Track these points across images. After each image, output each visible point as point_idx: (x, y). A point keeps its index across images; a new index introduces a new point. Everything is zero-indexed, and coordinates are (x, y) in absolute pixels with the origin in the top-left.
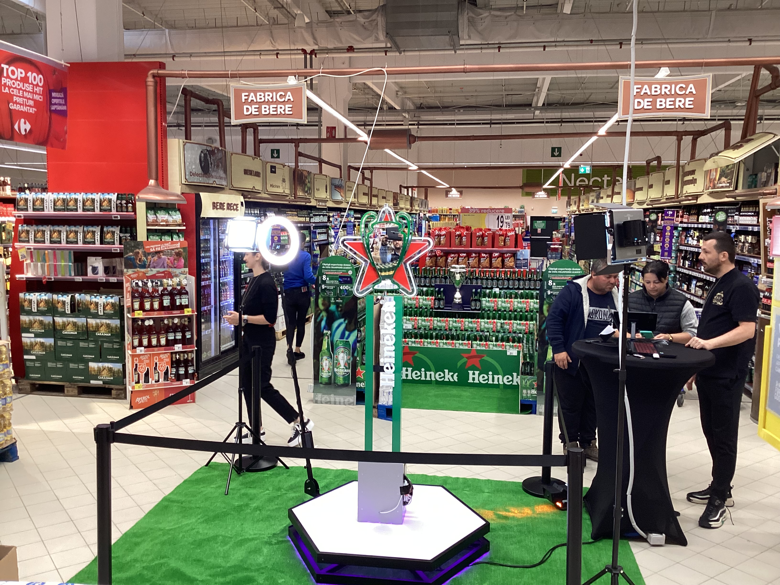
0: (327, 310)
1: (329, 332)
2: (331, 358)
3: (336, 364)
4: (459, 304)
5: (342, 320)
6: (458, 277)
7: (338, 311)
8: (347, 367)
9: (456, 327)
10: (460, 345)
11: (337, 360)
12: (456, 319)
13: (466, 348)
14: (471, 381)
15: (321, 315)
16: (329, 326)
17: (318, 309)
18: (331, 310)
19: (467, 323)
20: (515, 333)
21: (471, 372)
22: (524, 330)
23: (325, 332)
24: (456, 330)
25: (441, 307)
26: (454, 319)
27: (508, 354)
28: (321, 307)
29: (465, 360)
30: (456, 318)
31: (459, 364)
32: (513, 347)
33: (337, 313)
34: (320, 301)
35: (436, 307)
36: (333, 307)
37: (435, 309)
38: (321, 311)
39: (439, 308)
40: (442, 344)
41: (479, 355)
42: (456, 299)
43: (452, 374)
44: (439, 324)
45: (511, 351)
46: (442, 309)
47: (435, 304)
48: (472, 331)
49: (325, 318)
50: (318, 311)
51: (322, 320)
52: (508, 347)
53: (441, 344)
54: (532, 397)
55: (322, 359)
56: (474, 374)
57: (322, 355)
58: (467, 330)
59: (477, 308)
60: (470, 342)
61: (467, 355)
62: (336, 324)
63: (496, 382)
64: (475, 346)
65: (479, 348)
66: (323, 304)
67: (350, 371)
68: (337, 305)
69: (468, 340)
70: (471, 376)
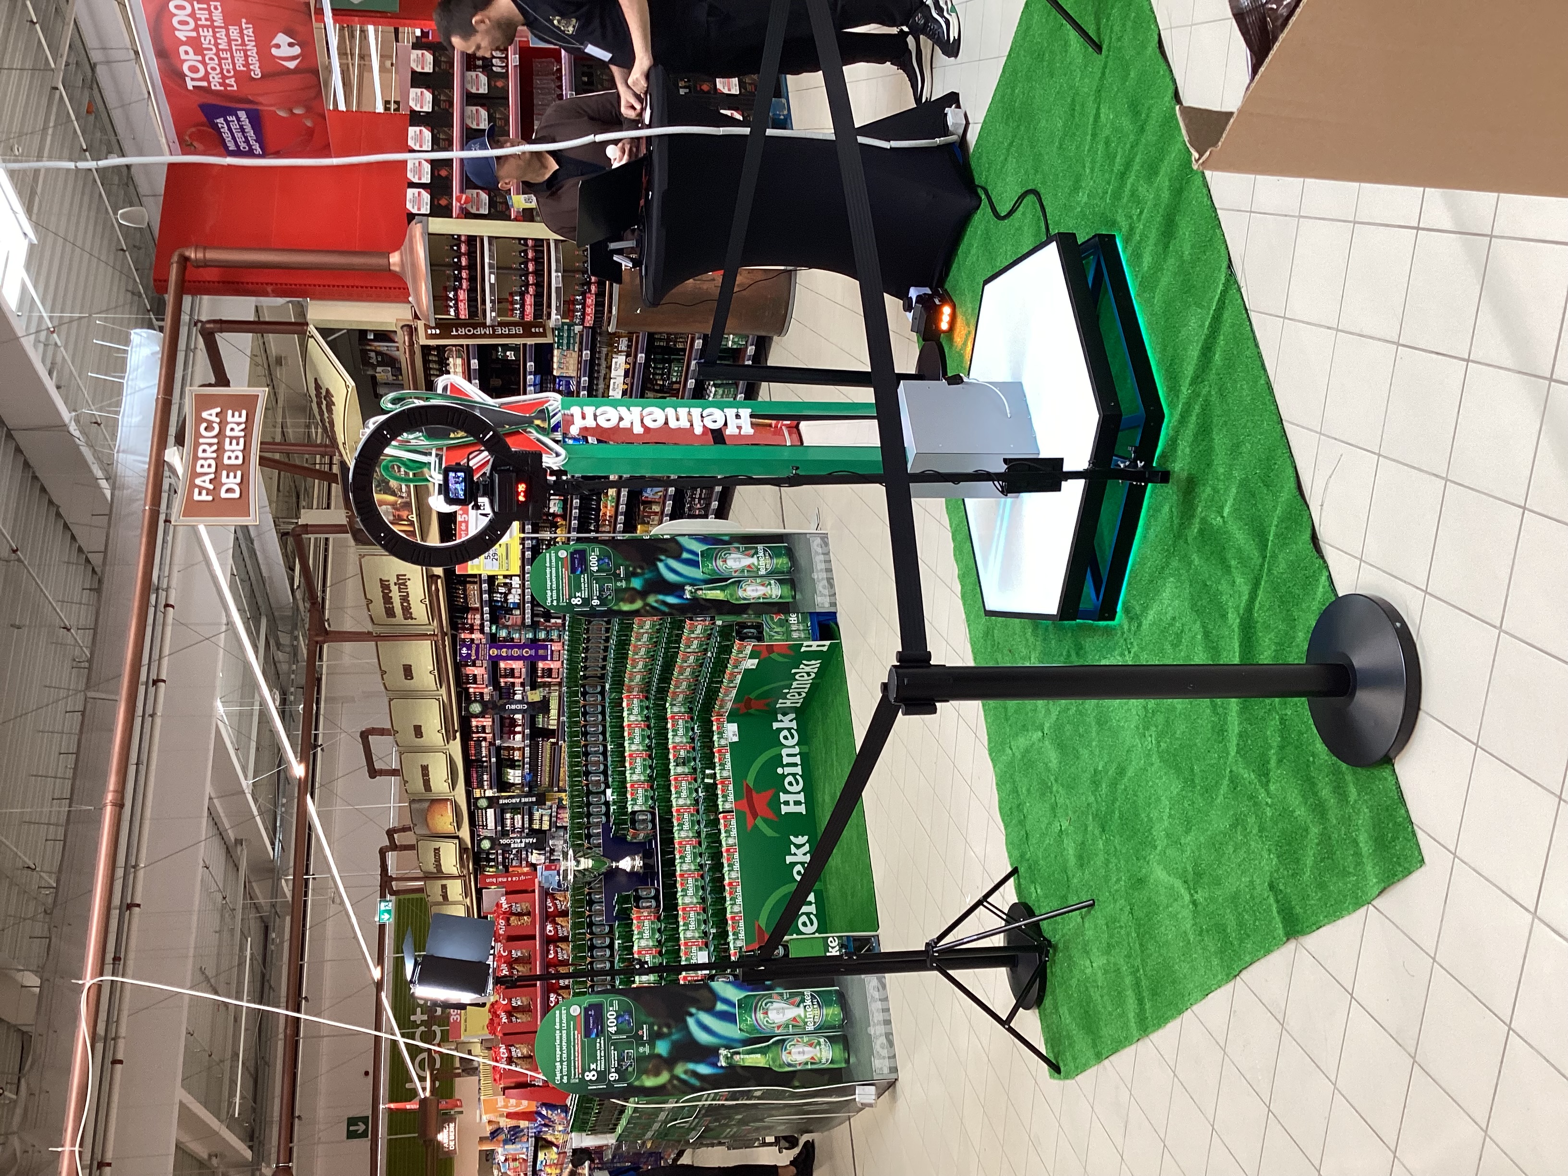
0: (669, 1062)
1: (723, 1052)
2: (784, 1041)
3: (797, 1029)
4: (643, 858)
5: (691, 1021)
6: (586, 863)
7: (670, 1034)
8: (798, 999)
9: (695, 856)
10: (729, 839)
11: (787, 1026)
12: (677, 856)
13: (734, 822)
14: (802, 809)
15: (683, 1076)
16: (708, 1054)
17: (669, 1087)
18: (671, 1052)
19: (682, 833)
20: (693, 739)
21: (784, 809)
22: (687, 722)
23: (723, 1063)
24: (701, 855)
25: (653, 893)
26: (677, 861)
27: (736, 739)
28: (664, 1078)
29: (759, 821)
30: (674, 859)
31: (769, 832)
32: (721, 734)
33: (675, 1037)
34: (650, 1082)
35: (654, 903)
36: (662, 1048)
37: (658, 906)
38: (674, 1077)
39: (656, 898)
40: (732, 874)
41: (745, 794)
42: (633, 867)
43: (793, 849)
44: (690, 892)
45: (730, 734)
46: (657, 891)
47: (647, 907)
48: (699, 822)
49: (691, 1066)
50: (674, 1086)
51: (695, 1074)
52: (723, 742)
53: (734, 875)
54: (804, 621)
55: (789, 1065)
56: (787, 803)
57: (780, 1066)
58: (699, 833)
59: (649, 817)
60: (721, 816)
61: (749, 815)
62: (703, 1037)
63: (797, 760)
64: (728, 806)
65: (731, 797)
66: (657, 1074)
67: (807, 992)
68: (655, 1036)
69: (717, 821)
70: (792, 809)
